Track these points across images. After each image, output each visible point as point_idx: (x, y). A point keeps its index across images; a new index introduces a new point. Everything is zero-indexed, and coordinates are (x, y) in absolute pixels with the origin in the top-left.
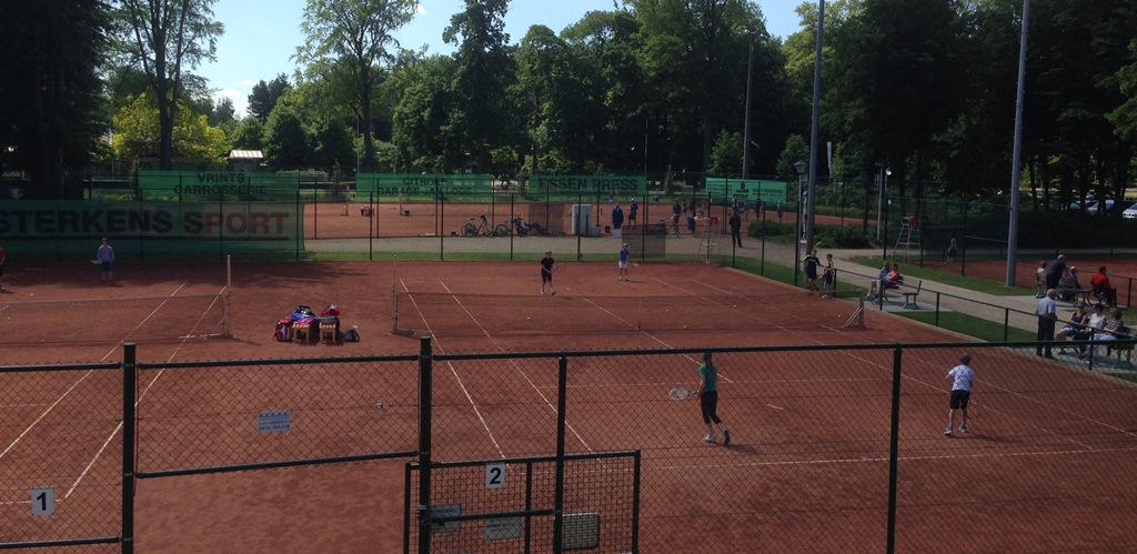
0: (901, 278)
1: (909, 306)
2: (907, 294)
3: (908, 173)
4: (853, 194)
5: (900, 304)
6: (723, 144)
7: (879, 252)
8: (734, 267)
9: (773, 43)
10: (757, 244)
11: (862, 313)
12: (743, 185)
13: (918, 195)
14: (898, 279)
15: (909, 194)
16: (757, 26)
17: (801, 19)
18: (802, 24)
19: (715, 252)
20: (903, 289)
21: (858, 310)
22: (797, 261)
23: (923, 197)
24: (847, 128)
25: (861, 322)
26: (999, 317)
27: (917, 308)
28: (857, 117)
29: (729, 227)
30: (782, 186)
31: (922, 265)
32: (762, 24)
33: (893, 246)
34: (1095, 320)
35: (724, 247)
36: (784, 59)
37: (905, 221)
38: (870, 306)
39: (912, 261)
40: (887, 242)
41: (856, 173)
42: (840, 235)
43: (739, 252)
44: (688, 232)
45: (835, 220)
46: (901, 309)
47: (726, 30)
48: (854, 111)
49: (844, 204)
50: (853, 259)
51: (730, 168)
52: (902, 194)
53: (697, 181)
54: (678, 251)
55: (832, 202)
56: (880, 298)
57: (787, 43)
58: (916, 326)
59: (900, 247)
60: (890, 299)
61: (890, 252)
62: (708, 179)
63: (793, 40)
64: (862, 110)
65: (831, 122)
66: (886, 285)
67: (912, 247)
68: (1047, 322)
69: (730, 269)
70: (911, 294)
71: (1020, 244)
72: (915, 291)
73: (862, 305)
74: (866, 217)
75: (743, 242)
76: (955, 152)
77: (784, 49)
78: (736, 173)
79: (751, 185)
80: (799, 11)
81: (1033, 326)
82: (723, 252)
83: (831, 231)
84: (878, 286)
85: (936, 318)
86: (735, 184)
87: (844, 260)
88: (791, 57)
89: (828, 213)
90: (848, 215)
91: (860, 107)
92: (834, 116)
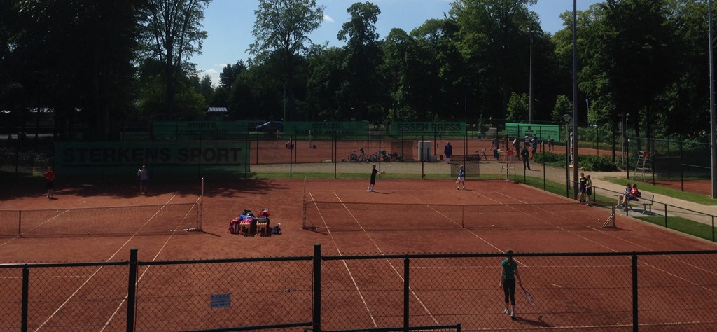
0: (640, 193)
1: (646, 213)
2: (644, 205)
3: (640, 121)
4: (604, 134)
5: (641, 211)
6: (513, 102)
7: (624, 174)
8: (525, 183)
9: (546, 36)
10: (540, 167)
11: (614, 218)
12: (529, 127)
13: (648, 135)
14: (638, 194)
15: (643, 134)
16: (536, 26)
17: (564, 21)
18: (564, 24)
19: (512, 173)
20: (642, 201)
21: (611, 216)
22: (568, 181)
23: (652, 137)
24: (597, 91)
25: (614, 224)
26: (708, 221)
27: (652, 214)
28: (604, 85)
29: (521, 157)
30: (556, 128)
31: (654, 183)
32: (538, 25)
33: (633, 169)
35: (518, 169)
36: (554, 46)
37: (641, 154)
38: (619, 212)
39: (647, 180)
40: (629, 168)
41: (606, 121)
42: (597, 163)
43: (528, 173)
44: (495, 159)
45: (594, 152)
46: (641, 215)
47: (516, 29)
48: (602, 81)
49: (598, 141)
50: (606, 179)
51: (520, 116)
52: (638, 135)
53: (500, 126)
54: (487, 173)
55: (591, 139)
56: (626, 208)
57: (555, 37)
58: (652, 228)
59: (638, 171)
60: (633, 208)
61: (632, 174)
62: (507, 124)
63: (558, 35)
64: (607, 80)
65: (586, 88)
66: (630, 198)
67: (646, 171)
69: (522, 185)
70: (647, 205)
72: (650, 203)
73: (614, 212)
74: (614, 149)
75: (531, 167)
76: (672, 107)
77: (553, 40)
78: (525, 120)
79: (535, 127)
80: (562, 16)
82: (518, 174)
83: (590, 159)
84: (624, 198)
85: (666, 221)
86: (524, 127)
87: (600, 179)
88: (558, 45)
89: (588, 147)
90: (602, 148)
91: (605, 78)
92: (588, 84)
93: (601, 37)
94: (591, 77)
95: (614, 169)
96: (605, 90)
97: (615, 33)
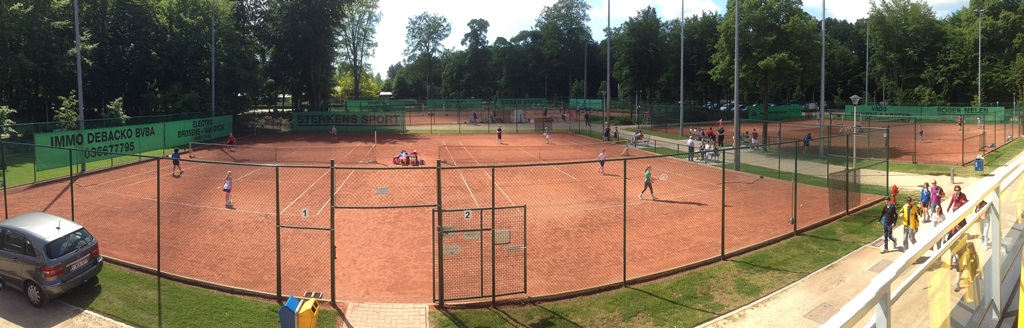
1: (646, 147)
3: (647, 95)
4: (627, 104)
6: (575, 86)
8: (580, 134)
9: (595, 44)
11: (628, 150)
12: (584, 101)
13: (651, 104)
14: (642, 136)
15: (648, 103)
16: (590, 36)
17: (605, 34)
18: (605, 36)
19: (572, 128)
20: (644, 140)
21: (626, 148)
23: (653, 105)
24: (623, 77)
25: (627, 153)
26: (676, 148)
27: (649, 147)
30: (599, 101)
31: (651, 130)
33: (641, 123)
34: (707, 146)
36: (599, 50)
37: (646, 114)
38: (631, 147)
39: (648, 129)
40: (639, 123)
41: (628, 96)
42: (621, 120)
45: (620, 114)
46: (643, 148)
47: (577, 38)
48: (626, 71)
49: (624, 108)
50: (626, 129)
51: (579, 95)
52: (645, 103)
53: (567, 101)
54: (558, 128)
55: (619, 107)
56: (635, 144)
59: (644, 123)
62: (571, 100)
64: (629, 70)
65: (617, 75)
66: (639, 138)
67: (647, 124)
68: (691, 148)
69: (578, 135)
71: (684, 121)
74: (632, 113)
78: (582, 97)
79: (587, 101)
81: (687, 150)
82: (575, 128)
83: (618, 119)
85: (655, 149)
86: (581, 101)
88: (602, 49)
89: (617, 112)
90: (625, 112)
91: (627, 69)
92: (618, 73)
93: (625, 43)
94: (620, 69)
95: (631, 124)
96: (627, 76)
97: (633, 41)
